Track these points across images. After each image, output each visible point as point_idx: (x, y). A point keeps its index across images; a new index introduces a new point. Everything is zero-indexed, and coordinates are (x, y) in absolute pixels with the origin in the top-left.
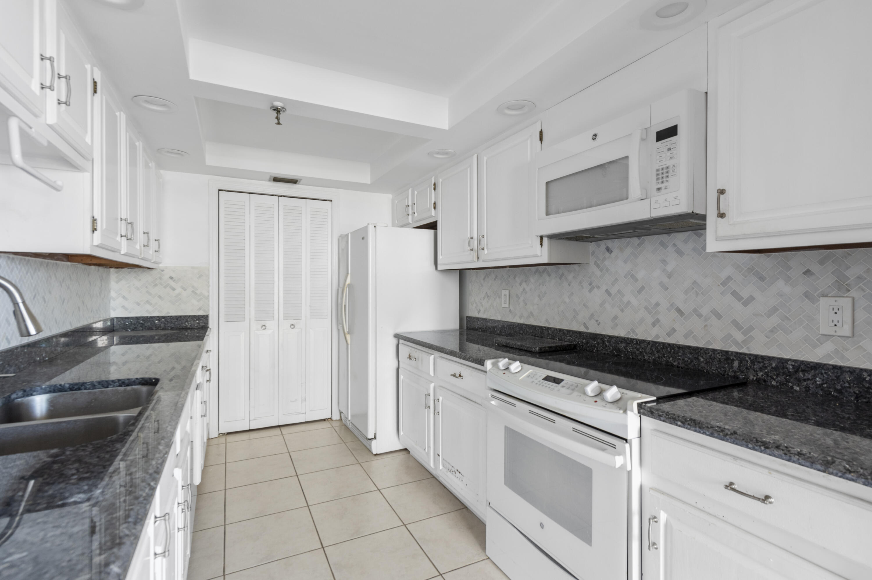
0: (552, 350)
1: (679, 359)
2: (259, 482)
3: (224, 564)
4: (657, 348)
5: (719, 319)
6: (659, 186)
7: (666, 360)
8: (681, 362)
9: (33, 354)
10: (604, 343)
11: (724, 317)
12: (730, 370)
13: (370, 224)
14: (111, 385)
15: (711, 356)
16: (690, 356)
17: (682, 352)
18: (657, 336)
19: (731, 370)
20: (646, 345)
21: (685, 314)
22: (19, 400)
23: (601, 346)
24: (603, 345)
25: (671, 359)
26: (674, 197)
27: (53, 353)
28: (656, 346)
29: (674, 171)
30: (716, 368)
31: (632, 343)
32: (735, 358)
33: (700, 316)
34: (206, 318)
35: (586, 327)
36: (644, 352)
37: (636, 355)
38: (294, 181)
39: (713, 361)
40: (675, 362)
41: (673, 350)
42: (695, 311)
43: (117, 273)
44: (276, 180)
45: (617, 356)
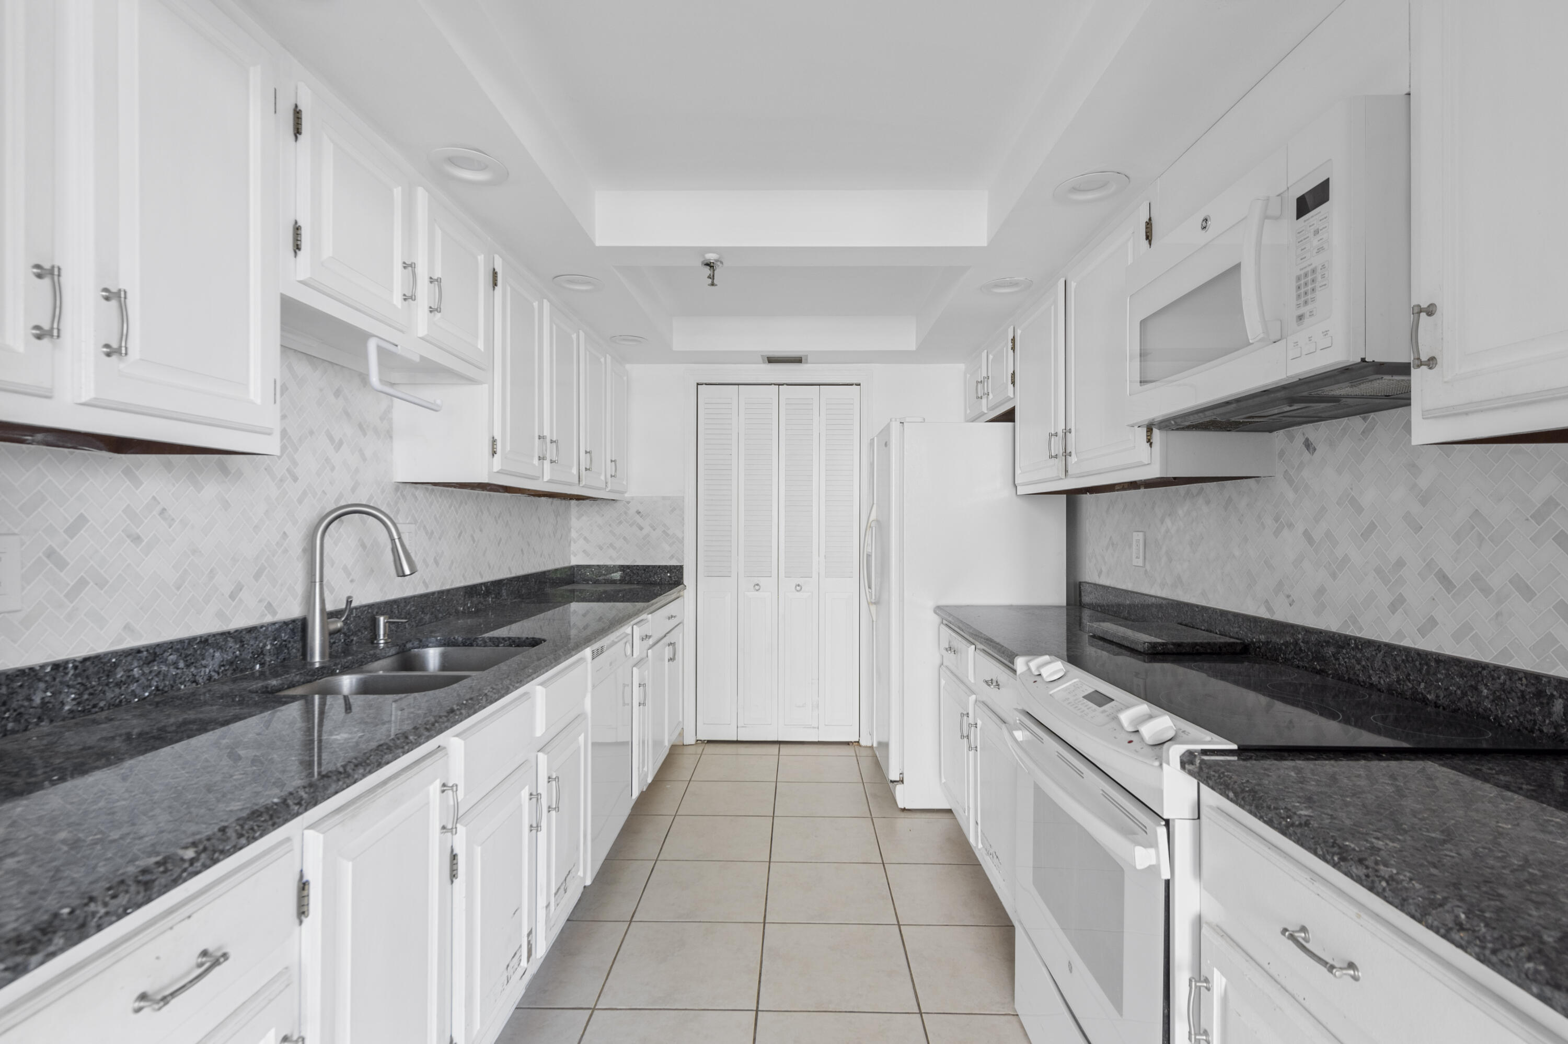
0: (1184, 651)
1: (1439, 687)
2: (720, 814)
3: (636, 908)
4: (1396, 660)
5: (1528, 600)
6: (1300, 312)
7: (1413, 687)
8: (1442, 695)
9: (455, 602)
10: (1297, 643)
11: (1538, 595)
12: (1545, 721)
13: (893, 420)
14: (502, 643)
15: (1504, 684)
16: (1461, 683)
17: (1443, 672)
18: (1399, 633)
19: (1547, 721)
20: (1374, 653)
21: (1455, 587)
22: (416, 650)
23: (1292, 651)
24: (1295, 648)
25: (1422, 685)
26: (1323, 333)
27: (482, 604)
28: (1392, 655)
29: (1323, 276)
30: (1515, 714)
31: (1346, 646)
32: (1555, 693)
33: (1486, 591)
34: (680, 569)
35: (1270, 609)
36: (1370, 668)
37: (1355, 673)
38: (798, 360)
39: (1509, 696)
40: (1429, 692)
41: (1426, 667)
42: (1476, 578)
43: (578, 506)
44: (771, 360)
45: (1320, 674)
